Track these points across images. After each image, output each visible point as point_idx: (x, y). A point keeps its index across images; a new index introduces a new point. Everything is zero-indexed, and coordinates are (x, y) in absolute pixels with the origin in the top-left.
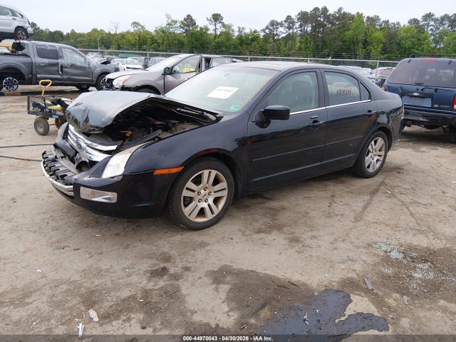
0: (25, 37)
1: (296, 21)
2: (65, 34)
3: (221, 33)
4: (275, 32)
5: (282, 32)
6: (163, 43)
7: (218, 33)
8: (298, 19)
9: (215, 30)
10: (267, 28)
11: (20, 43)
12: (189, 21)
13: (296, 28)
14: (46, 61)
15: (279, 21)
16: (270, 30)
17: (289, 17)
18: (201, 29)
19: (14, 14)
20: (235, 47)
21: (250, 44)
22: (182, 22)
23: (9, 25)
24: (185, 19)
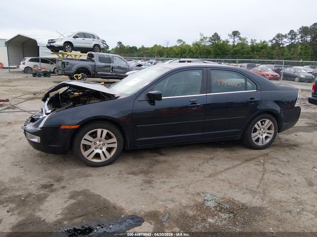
0: (99, 50)
1: (298, 33)
2: (138, 48)
3: (238, 44)
4: (280, 42)
5: (286, 42)
6: (196, 52)
7: (236, 44)
8: (300, 32)
9: (234, 42)
10: (274, 39)
11: (92, 54)
12: (216, 37)
13: (298, 39)
14: (104, 64)
15: (284, 34)
16: (277, 41)
17: (292, 31)
18: (224, 42)
19: (94, 37)
20: (248, 53)
21: (260, 51)
22: (210, 38)
23: (91, 44)
24: (213, 36)
